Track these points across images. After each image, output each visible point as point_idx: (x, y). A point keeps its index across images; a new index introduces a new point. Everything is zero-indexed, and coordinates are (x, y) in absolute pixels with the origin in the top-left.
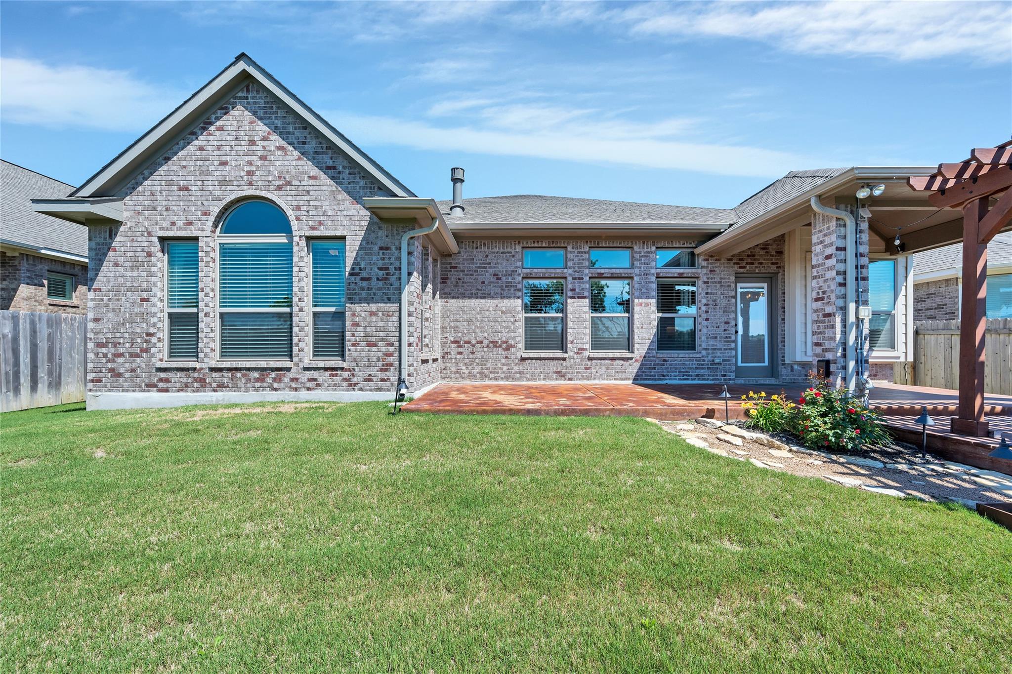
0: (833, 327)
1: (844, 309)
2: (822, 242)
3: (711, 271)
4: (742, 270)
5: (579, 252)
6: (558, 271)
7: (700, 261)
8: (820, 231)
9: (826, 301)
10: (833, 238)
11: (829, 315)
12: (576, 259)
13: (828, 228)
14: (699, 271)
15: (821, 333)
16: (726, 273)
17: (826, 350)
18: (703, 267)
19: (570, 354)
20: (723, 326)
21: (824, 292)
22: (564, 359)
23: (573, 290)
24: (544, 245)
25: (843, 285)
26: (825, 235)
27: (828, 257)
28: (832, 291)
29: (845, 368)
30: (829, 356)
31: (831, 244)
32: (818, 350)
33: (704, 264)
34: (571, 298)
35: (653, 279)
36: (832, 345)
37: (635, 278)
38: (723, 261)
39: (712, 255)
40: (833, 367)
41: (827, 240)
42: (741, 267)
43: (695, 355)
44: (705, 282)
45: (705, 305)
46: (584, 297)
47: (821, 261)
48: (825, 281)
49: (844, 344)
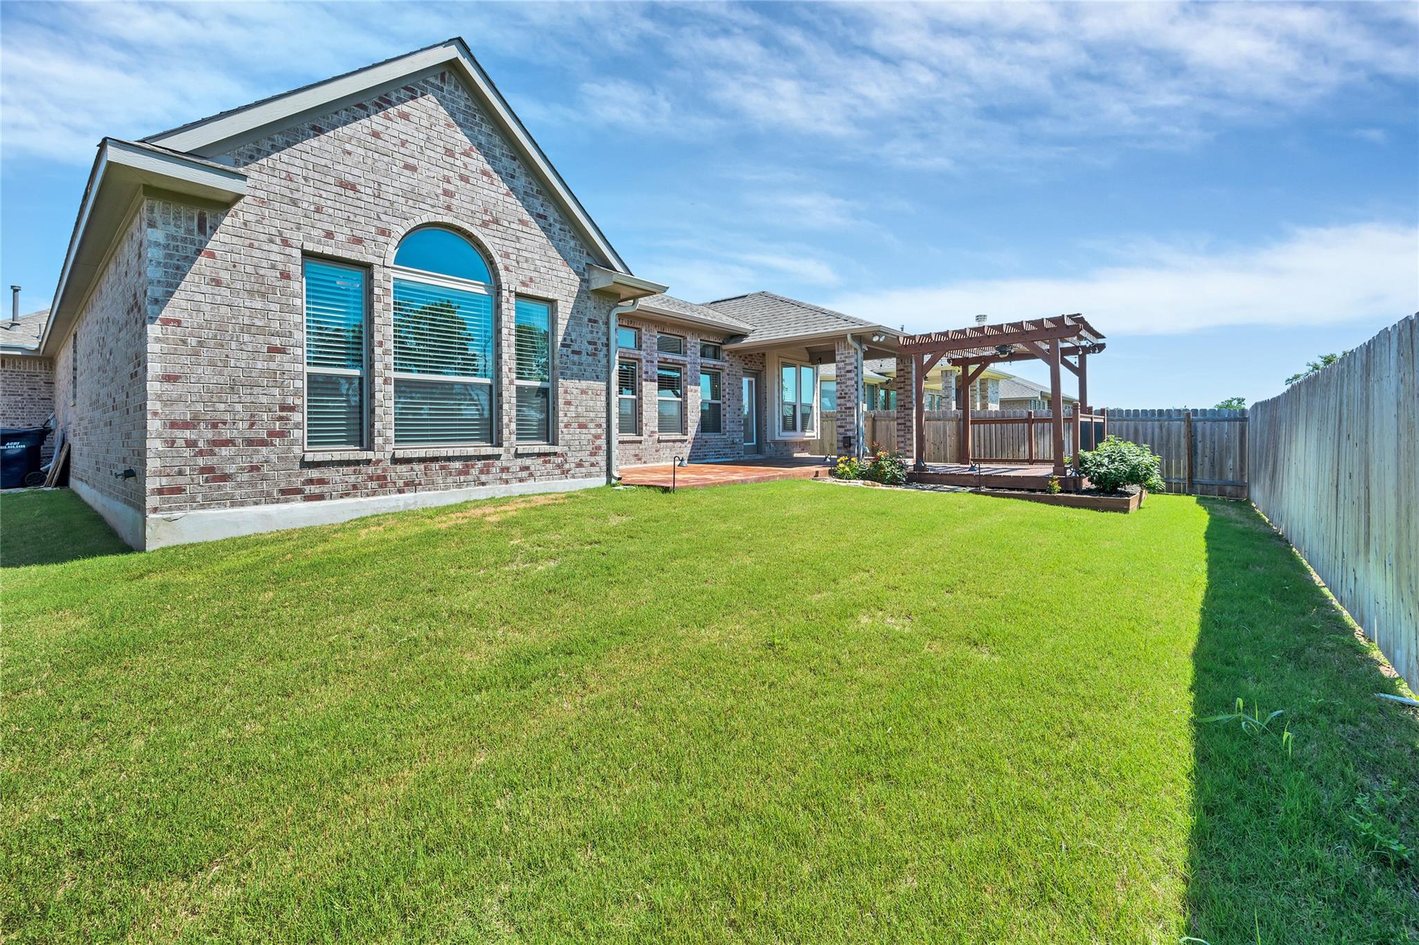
0: (853, 416)
1: (857, 404)
2: (843, 361)
3: (731, 365)
4: (746, 366)
5: (650, 336)
6: (631, 351)
7: (724, 355)
8: (842, 354)
9: (847, 399)
10: (853, 360)
11: (850, 408)
12: (649, 342)
13: (849, 353)
14: (725, 364)
15: (843, 419)
16: (738, 367)
17: (848, 430)
18: (726, 361)
19: (645, 436)
20: (738, 412)
21: (846, 394)
22: (640, 442)
23: (647, 373)
24: (624, 324)
25: (857, 390)
26: (846, 357)
27: (849, 371)
28: (852, 393)
29: (858, 441)
30: (850, 434)
31: (851, 364)
32: (842, 430)
33: (727, 358)
34: (646, 380)
35: (699, 368)
36: (852, 427)
37: (688, 366)
38: (737, 357)
39: (734, 353)
40: (853, 441)
41: (848, 361)
42: (746, 364)
43: (722, 437)
44: (728, 374)
45: (729, 394)
46: (654, 381)
47: (843, 373)
48: (847, 387)
49: (858, 426)
